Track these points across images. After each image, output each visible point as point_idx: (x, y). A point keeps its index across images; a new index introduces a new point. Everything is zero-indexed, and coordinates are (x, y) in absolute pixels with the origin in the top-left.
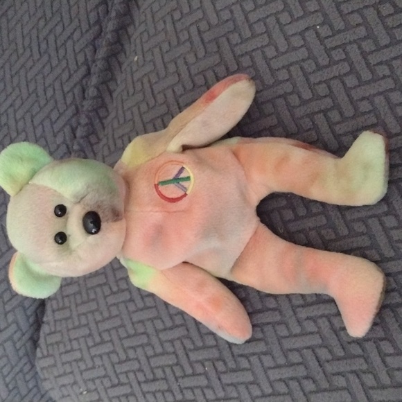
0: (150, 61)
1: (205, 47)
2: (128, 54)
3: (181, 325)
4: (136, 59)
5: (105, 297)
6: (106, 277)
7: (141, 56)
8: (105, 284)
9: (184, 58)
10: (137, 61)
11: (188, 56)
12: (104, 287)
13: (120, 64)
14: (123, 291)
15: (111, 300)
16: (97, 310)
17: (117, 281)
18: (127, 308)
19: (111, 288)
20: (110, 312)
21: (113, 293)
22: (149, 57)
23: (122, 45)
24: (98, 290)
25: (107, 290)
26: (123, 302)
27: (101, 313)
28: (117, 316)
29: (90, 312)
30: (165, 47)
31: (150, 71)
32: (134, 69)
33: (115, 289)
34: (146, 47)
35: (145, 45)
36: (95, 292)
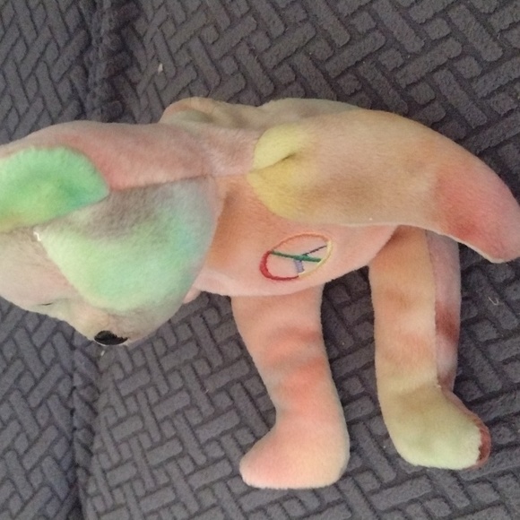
0: (187, 65)
1: (281, 17)
2: (143, 64)
3: (338, 503)
4: (160, 68)
5: (186, 478)
6: (182, 443)
7: (170, 63)
8: (181, 455)
9: (248, 45)
10: (163, 71)
11: (254, 40)
12: (179, 461)
13: (133, 85)
14: (217, 461)
15: (198, 480)
16: (176, 502)
17: (201, 447)
18: (229, 489)
19: (192, 460)
20: (199, 501)
21: (198, 469)
22: (183, 59)
24: (172, 467)
25: (187, 465)
26: (220, 480)
27: (185, 506)
28: (214, 506)
29: (163, 507)
30: (210, 33)
31: (192, 81)
32: (161, 86)
33: (201, 460)
34: (175, 43)
35: (171, 43)
36: (167, 474)
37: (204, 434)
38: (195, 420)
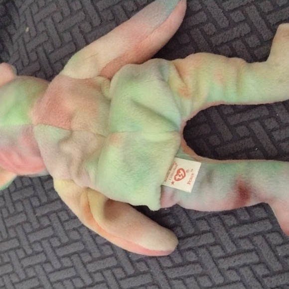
0: (43, 31)
1: (100, 16)
2: (17, 25)
4: (27, 30)
5: (20, 260)
6: (19, 240)
7: (33, 28)
8: (19, 248)
9: (79, 27)
10: (29, 32)
11: (83, 26)
12: (17, 251)
13: (10, 36)
14: (38, 253)
15: (26, 262)
16: (13, 272)
17: (30, 245)
18: (44, 269)
19: (25, 251)
20: (26, 274)
21: (27, 256)
22: (41, 28)
23: (10, 17)
24: (12, 254)
25: (21, 254)
26: (39, 264)
27: (18, 275)
28: (34, 277)
29: (5, 274)
30: (58, 17)
31: (45, 41)
32: (27, 40)
33: (29, 252)
34: (37, 18)
35: (35, 17)
36: (9, 256)
37: (32, 238)
38: (29, 230)
